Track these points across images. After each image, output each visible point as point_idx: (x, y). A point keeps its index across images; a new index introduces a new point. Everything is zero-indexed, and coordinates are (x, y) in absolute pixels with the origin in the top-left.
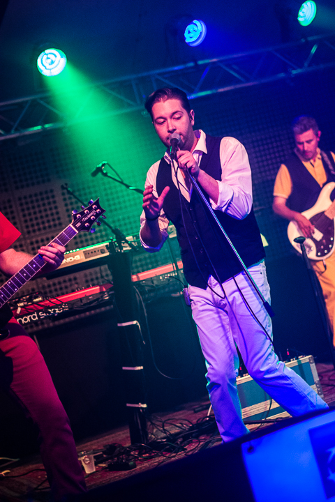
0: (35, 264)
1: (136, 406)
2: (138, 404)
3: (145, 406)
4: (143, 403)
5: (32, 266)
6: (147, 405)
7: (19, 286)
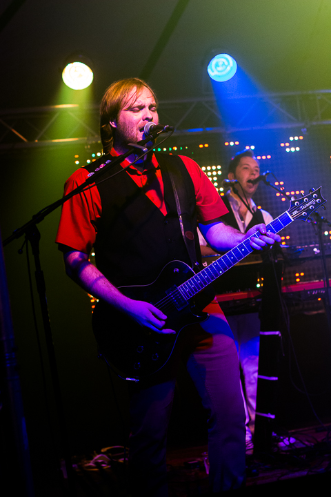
0: (245, 249)
1: (265, 415)
2: (267, 413)
3: (273, 417)
4: (272, 414)
5: (241, 250)
6: (276, 416)
7: (225, 268)
